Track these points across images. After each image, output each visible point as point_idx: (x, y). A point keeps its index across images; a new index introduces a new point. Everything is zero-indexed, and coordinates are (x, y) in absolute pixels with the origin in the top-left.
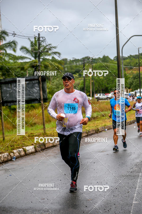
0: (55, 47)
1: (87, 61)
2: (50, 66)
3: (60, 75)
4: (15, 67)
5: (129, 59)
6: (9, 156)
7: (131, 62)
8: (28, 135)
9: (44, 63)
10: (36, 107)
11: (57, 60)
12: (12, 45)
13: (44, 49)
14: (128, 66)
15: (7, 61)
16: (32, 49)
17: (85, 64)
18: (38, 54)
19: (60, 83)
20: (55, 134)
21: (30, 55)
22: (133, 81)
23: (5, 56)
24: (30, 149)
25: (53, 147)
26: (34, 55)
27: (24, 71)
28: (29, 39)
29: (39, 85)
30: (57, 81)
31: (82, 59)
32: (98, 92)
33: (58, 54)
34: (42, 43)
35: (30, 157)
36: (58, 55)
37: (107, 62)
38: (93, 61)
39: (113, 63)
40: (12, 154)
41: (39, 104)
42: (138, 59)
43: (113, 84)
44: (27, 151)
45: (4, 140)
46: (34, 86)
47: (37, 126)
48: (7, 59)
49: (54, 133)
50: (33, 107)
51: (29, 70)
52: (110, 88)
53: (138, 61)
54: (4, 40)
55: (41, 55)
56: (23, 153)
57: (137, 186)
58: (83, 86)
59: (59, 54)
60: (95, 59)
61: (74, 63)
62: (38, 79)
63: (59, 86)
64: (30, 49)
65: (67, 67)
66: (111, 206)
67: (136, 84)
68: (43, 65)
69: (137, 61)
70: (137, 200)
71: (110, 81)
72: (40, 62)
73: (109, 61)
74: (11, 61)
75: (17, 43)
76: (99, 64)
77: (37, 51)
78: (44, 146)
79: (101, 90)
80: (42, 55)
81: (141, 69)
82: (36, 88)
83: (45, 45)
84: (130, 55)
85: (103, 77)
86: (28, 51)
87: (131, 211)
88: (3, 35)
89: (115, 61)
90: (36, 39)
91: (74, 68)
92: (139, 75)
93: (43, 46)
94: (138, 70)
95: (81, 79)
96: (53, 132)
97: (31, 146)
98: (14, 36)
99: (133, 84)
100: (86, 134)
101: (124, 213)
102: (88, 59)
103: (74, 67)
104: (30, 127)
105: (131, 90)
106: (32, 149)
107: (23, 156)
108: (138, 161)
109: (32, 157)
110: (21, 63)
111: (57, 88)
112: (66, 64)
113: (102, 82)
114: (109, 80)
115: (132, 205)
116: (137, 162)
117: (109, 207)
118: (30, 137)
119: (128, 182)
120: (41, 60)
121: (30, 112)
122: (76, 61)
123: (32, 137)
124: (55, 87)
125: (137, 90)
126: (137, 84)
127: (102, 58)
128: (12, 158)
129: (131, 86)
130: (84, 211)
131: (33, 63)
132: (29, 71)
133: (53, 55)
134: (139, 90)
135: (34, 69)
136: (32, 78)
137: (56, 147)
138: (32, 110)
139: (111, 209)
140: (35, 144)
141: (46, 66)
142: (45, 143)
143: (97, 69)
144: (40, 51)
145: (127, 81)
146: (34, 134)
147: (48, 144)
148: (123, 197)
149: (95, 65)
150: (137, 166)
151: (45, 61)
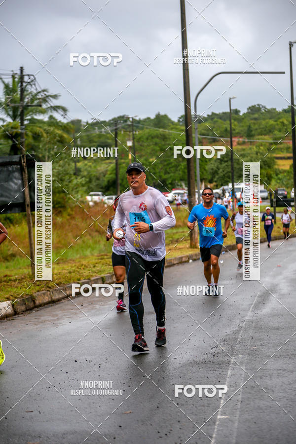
0: (55, 97)
1: (123, 125)
2: (45, 135)
3: (65, 153)
5: (210, 121)
7: (214, 128)
9: (32, 129)
10: (15, 221)
11: (60, 121)
13: (32, 100)
14: (208, 135)
16: (6, 99)
17: (119, 132)
18: (20, 110)
19: (65, 171)
21: (4, 112)
22: (218, 166)
24: (3, 307)
25: (50, 305)
26: (11, 113)
28: (1, 79)
29: (22, 175)
30: (60, 166)
31: (112, 122)
33: (61, 109)
34: (29, 87)
35: (3, 324)
36: (61, 112)
37: (164, 127)
38: (134, 124)
39: (176, 129)
41: (21, 213)
42: (229, 122)
43: (177, 172)
46: (11, 176)
47: (18, 260)
50: (8, 221)
51: (1, 144)
52: (170, 181)
53: (229, 126)
55: (25, 112)
58: (113, 176)
59: (64, 110)
60: (139, 122)
61: (95, 129)
62: (19, 163)
63: (64, 178)
64: (3, 100)
65: (80, 137)
66: (171, 425)
67: (224, 173)
68: (30, 134)
69: (226, 125)
70: (225, 413)
71: (170, 166)
72: (24, 127)
73: (169, 126)
76: (147, 131)
77: (17, 104)
78: (33, 302)
80: (28, 114)
81: (234, 141)
82: (16, 181)
83: (35, 92)
84: (213, 113)
85: (156, 159)
87: (214, 436)
89: (181, 125)
90: (16, 80)
91: (96, 140)
92: (230, 154)
93: (31, 93)
94: (230, 143)
95: (110, 163)
97: (5, 302)
99: (218, 174)
101: (200, 439)
102: (125, 121)
103: (95, 136)
104: (4, 262)
105: (214, 186)
106: (7, 308)
108: (228, 332)
109: (6, 324)
112: (78, 130)
113: (154, 169)
114: (168, 165)
115: (214, 423)
116: (227, 334)
117: (167, 427)
119: (208, 375)
120: (26, 122)
122: (99, 125)
123: (8, 282)
124: (57, 179)
125: (228, 185)
126: (226, 173)
127: (155, 119)
129: (215, 177)
131: (10, 129)
132: (1, 146)
133: (51, 112)
134: (230, 185)
135: (10, 142)
136: (8, 160)
137: (57, 303)
138: (8, 227)
139: (171, 432)
140: (14, 299)
141: (37, 137)
142: (35, 295)
143: (143, 141)
144: (25, 104)
145: (207, 168)
146: (11, 276)
147: (41, 298)
148: (197, 406)
149: (140, 134)
150: (226, 343)
151: (33, 125)
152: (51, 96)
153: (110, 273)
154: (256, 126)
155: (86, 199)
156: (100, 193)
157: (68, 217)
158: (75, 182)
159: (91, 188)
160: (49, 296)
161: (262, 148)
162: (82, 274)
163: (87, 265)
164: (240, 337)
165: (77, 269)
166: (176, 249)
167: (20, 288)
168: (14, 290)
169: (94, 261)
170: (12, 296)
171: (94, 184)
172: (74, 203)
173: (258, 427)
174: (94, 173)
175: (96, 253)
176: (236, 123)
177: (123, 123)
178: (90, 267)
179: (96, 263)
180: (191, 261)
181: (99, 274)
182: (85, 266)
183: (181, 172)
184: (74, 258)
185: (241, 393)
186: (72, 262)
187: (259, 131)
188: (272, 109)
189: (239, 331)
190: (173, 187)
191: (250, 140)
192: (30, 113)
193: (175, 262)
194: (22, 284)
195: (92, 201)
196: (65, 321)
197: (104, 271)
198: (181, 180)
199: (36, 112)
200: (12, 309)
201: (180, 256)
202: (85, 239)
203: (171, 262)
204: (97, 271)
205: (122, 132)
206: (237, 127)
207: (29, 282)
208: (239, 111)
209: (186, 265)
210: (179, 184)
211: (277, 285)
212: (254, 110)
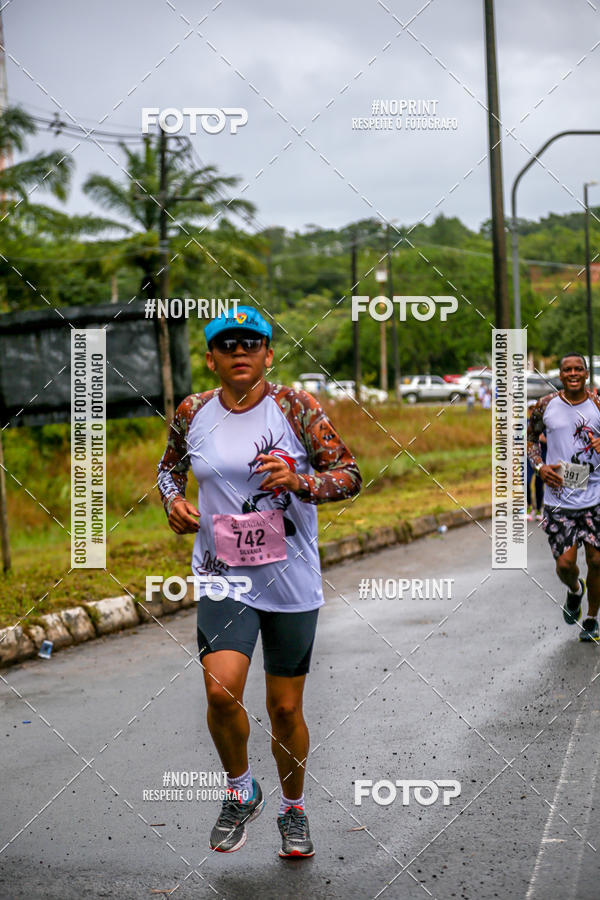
0: (231, 182)
1: (369, 238)
4: (61, 265)
5: (546, 231)
6: (24, 640)
7: (553, 244)
9: (184, 246)
10: (147, 432)
11: (242, 232)
12: (52, 169)
13: (185, 188)
14: (541, 259)
15: (27, 238)
16: (133, 186)
17: (358, 252)
21: (127, 212)
22: (560, 322)
23: (21, 214)
24: (115, 607)
26: (142, 214)
27: (98, 279)
29: (157, 340)
31: (347, 232)
32: (415, 369)
33: (243, 207)
34: (178, 161)
35: (115, 641)
36: (243, 212)
37: (452, 243)
38: (391, 237)
39: (477, 247)
40: (37, 632)
41: (157, 417)
42: (582, 233)
43: (478, 334)
44: (102, 619)
45: (8, 572)
46: (135, 342)
48: (27, 227)
50: (133, 433)
51: (121, 277)
52: (463, 353)
53: (584, 241)
54: (15, 151)
56: (83, 628)
57: (563, 771)
58: (348, 342)
59: (250, 208)
60: (401, 232)
61: (310, 247)
64: (126, 187)
65: (283, 264)
66: (445, 857)
67: (573, 336)
68: (180, 257)
69: (578, 239)
70: (557, 833)
71: (464, 322)
72: (166, 242)
73: (462, 241)
74: (47, 237)
75: (71, 160)
79: (426, 359)
80: (175, 215)
81: (594, 271)
82: (145, 352)
83: (190, 171)
84: (552, 216)
86: (116, 197)
87: (533, 880)
88: (13, 128)
89: (486, 240)
90: (153, 146)
91: (314, 268)
92: (585, 297)
93: (182, 173)
94: (584, 277)
95: (343, 315)
97: (120, 599)
98: (58, 133)
99: (560, 338)
100: (357, 549)
101: (503, 885)
102: (374, 231)
103: (311, 261)
105: (552, 362)
106: (123, 610)
107: (87, 640)
109: (122, 642)
110: (88, 245)
112: (277, 249)
115: (535, 854)
117: (437, 859)
118: (117, 560)
119: (526, 753)
120: (172, 233)
121: (123, 453)
122: (320, 239)
123: (128, 557)
126: (577, 338)
127: (433, 226)
128: (36, 648)
129: (554, 345)
130: (330, 878)
131: (139, 247)
132: (122, 281)
133: (224, 212)
135: (141, 273)
136: (132, 311)
138: (133, 444)
139: (444, 870)
140: (136, 591)
141: (193, 261)
143: (409, 272)
144: (170, 195)
145: (538, 325)
146: (135, 544)
149: (402, 257)
150: (565, 685)
151: (187, 238)
152: (223, 180)
153: (335, 540)
156: (321, 376)
159: (303, 365)
166: (473, 491)
168: (139, 574)
170: (134, 585)
171: (309, 357)
177: (369, 234)
183: (486, 335)
185: (592, 791)
190: (470, 363)
192: (181, 214)
193: (469, 518)
194: (156, 561)
198: (485, 350)
199: (193, 211)
200: (134, 611)
203: (461, 518)
205: (367, 254)
207: (169, 558)
210: (482, 358)
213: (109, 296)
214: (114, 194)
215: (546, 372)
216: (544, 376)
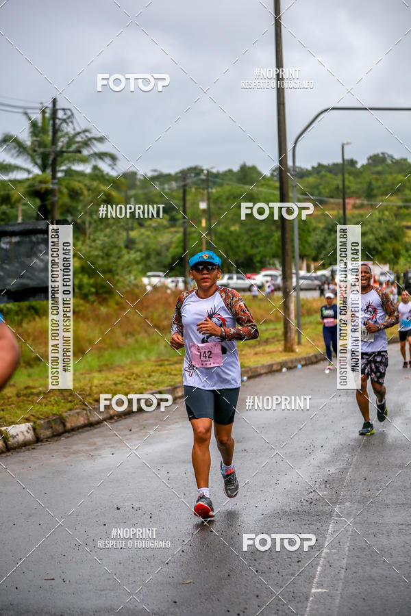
0: (101, 140)
1: (195, 179)
2: (86, 192)
5: (315, 175)
7: (320, 184)
8: (15, 392)
9: (68, 184)
11: (107, 174)
13: (69, 144)
16: (33, 143)
17: (187, 188)
18: (51, 158)
19: (112, 242)
20: (94, 388)
21: (29, 161)
22: (325, 238)
24: (20, 431)
25: (87, 429)
26: (39, 161)
27: (9, 206)
28: (26, 114)
30: (105, 236)
31: (180, 175)
32: (225, 269)
33: (109, 158)
34: (64, 125)
35: (20, 454)
36: (108, 161)
37: (251, 183)
38: (210, 179)
39: (268, 186)
42: (340, 177)
43: (269, 246)
44: (11, 439)
46: (35, 249)
49: (91, 388)
50: (33, 311)
51: (25, 204)
52: (258, 258)
53: (341, 182)
55: (59, 159)
57: (326, 543)
58: (180, 250)
59: (113, 158)
60: (217, 175)
63: (111, 252)
64: (29, 143)
65: (136, 196)
66: (246, 601)
67: (333, 247)
69: (337, 181)
70: (322, 585)
71: (259, 237)
72: (56, 181)
73: (258, 181)
76: (227, 188)
77: (48, 150)
78: (62, 425)
79: (233, 263)
80: (62, 162)
81: (348, 203)
82: (41, 256)
83: (72, 132)
84: (320, 165)
85: (240, 227)
86: (21, 150)
89: (275, 181)
90: (47, 115)
91: (157, 200)
92: (342, 221)
93: (67, 134)
94: (341, 206)
95: (176, 232)
96: (90, 385)
97: (23, 425)
99: (325, 248)
102: (198, 174)
103: (155, 195)
104: (25, 368)
105: (320, 265)
106: (25, 433)
108: (333, 470)
109: (24, 455)
110: (2, 182)
111: (106, 257)
112: (132, 186)
113: (236, 241)
114: (256, 235)
115: (307, 599)
116: (330, 473)
117: (240, 603)
118: (21, 398)
119: (301, 531)
120: (60, 175)
121: (25, 325)
122: (162, 179)
123: (29, 397)
124: (101, 254)
127: (239, 171)
129: (321, 253)
131: (37, 184)
132: (24, 207)
133: (95, 161)
135: (38, 202)
136: (31, 228)
137: (96, 426)
138: (32, 319)
139: (245, 611)
140: (35, 420)
141: (74, 194)
142: (65, 414)
143: (222, 203)
144: (58, 149)
145: (310, 240)
146: (34, 388)
147: (74, 419)
148: (284, 574)
149: (217, 192)
150: (328, 486)
151: (71, 178)
152: (95, 139)
153: (171, 386)
154: (380, 183)
155: (142, 281)
156: (161, 274)
157: (116, 307)
158: (126, 257)
159: (149, 266)
160: (85, 416)
161: (387, 213)
162: (131, 387)
163: (139, 374)
164: (348, 478)
165: (125, 380)
166: (265, 353)
167: (46, 405)
168: (37, 408)
169: (149, 368)
170: (33, 416)
171: (153, 261)
172: (124, 288)
173: (369, 606)
174: (154, 247)
175: (153, 357)
176: (351, 178)
177: (195, 177)
178: (144, 377)
179: (153, 372)
180: (284, 370)
181: (156, 386)
182: (137, 375)
183: (274, 246)
184: (122, 364)
185: (345, 557)
186: (120, 369)
187: (383, 189)
188: (401, 159)
189: (348, 469)
190: (263, 266)
191: (370, 203)
192: (66, 162)
193: (263, 371)
194: (49, 399)
195: (150, 284)
196: (106, 452)
197: (162, 383)
198: (274, 256)
199: (74, 160)
200: (33, 434)
201: (270, 363)
202: (139, 337)
203: (257, 371)
204: (153, 383)
205: (193, 190)
206: (352, 184)
207: (57, 396)
208: (356, 162)
209: (278, 376)
210: (271, 262)
211: (403, 405)
212: (377, 160)
213: (17, 217)
214: (20, 147)
215: (315, 272)
216: (314, 275)
